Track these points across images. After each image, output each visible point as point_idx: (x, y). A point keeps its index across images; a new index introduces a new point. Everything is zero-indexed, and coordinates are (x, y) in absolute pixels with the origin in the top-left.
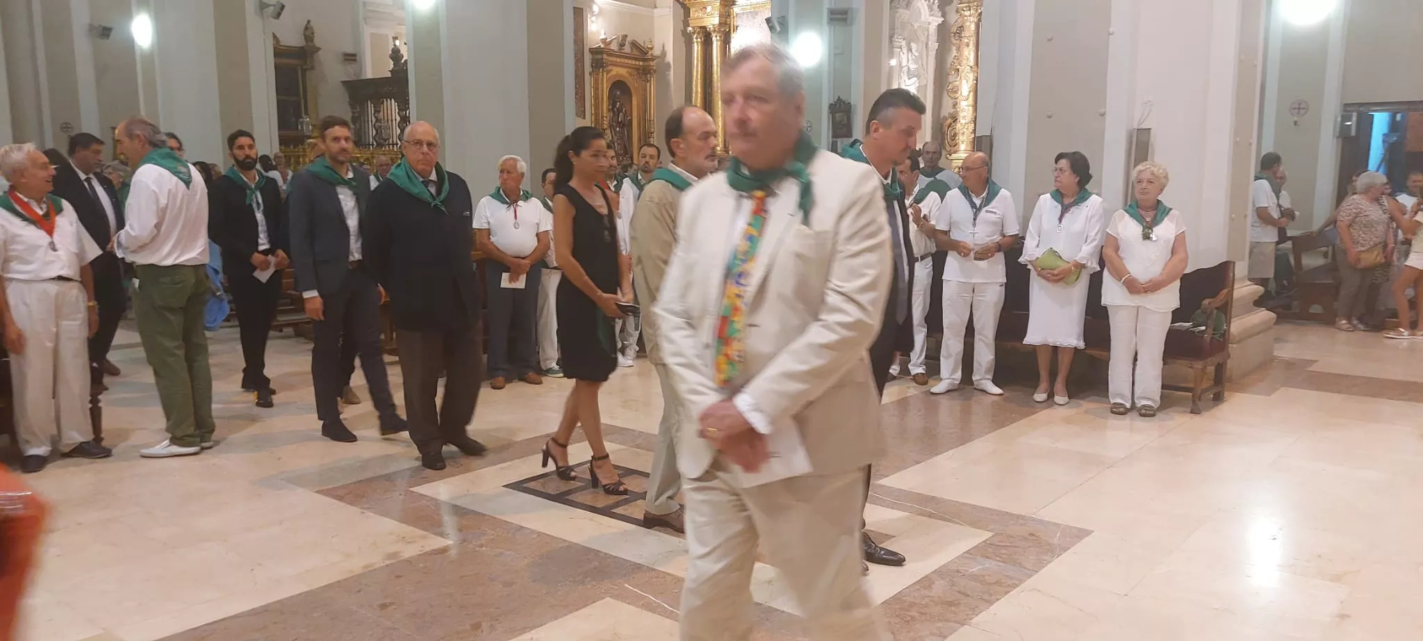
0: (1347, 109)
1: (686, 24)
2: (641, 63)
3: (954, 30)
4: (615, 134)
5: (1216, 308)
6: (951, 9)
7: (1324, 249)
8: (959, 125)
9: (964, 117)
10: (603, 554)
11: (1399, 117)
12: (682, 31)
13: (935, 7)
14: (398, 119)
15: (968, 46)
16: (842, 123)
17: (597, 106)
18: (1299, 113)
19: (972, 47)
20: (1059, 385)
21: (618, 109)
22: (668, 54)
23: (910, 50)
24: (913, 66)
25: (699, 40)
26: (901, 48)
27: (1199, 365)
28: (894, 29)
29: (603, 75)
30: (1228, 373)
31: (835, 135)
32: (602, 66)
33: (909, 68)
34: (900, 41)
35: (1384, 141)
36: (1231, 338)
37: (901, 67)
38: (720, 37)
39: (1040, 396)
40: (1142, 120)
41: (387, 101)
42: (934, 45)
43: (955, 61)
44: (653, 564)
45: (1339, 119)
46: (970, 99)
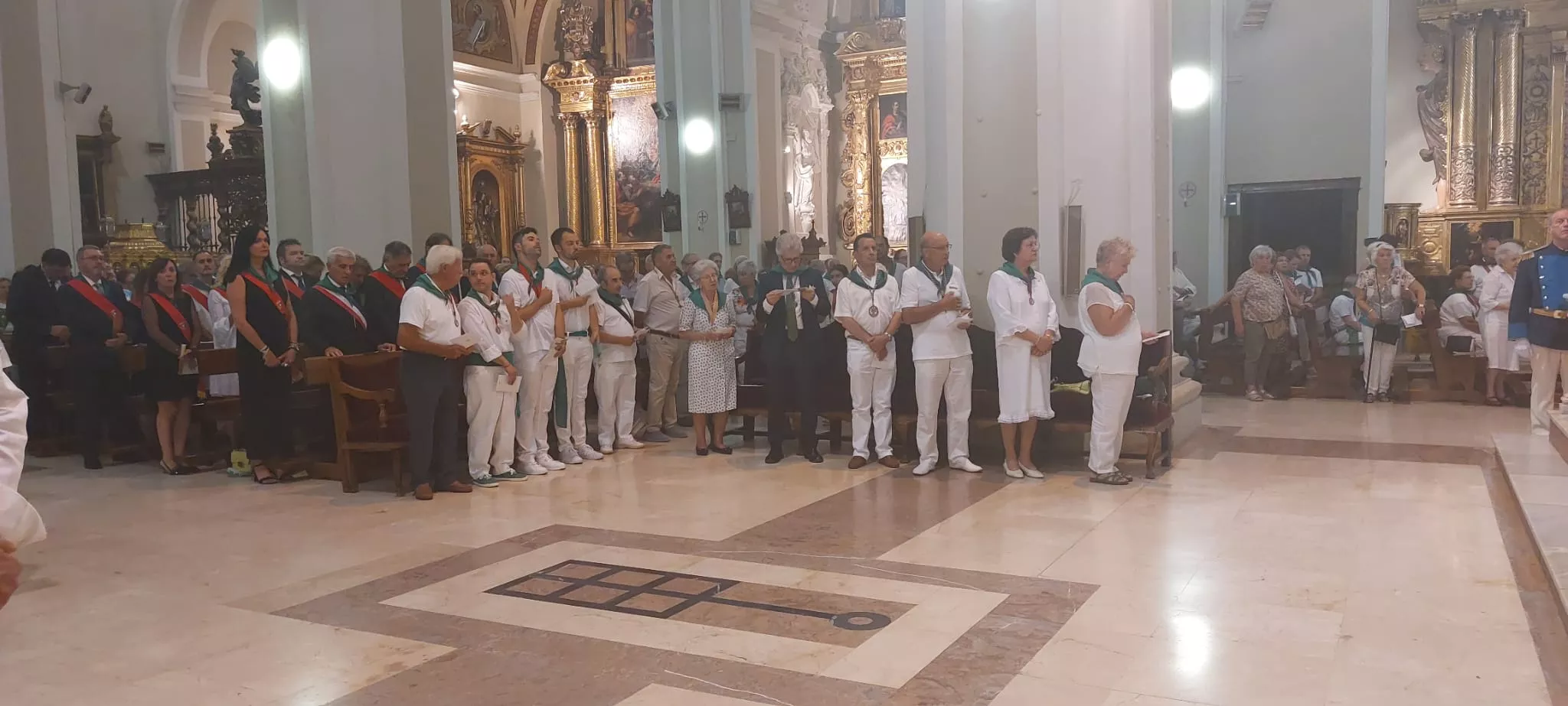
0: (1231, 189)
1: (556, 109)
2: (508, 152)
3: (844, 116)
4: (481, 229)
6: (840, 96)
7: (1221, 325)
8: (855, 214)
9: (861, 205)
12: (552, 117)
13: (825, 94)
14: (218, 217)
15: (861, 133)
16: (740, 213)
19: (864, 134)
20: (1025, 461)
21: (483, 201)
22: (537, 143)
23: (802, 137)
24: (806, 154)
25: (571, 126)
26: (794, 135)
27: (1150, 431)
28: (786, 116)
29: (466, 165)
31: (733, 226)
32: (465, 155)
33: (802, 155)
34: (793, 127)
37: (795, 155)
38: (596, 124)
41: (203, 197)
42: (826, 132)
43: (848, 148)
45: (1225, 200)
46: (866, 187)
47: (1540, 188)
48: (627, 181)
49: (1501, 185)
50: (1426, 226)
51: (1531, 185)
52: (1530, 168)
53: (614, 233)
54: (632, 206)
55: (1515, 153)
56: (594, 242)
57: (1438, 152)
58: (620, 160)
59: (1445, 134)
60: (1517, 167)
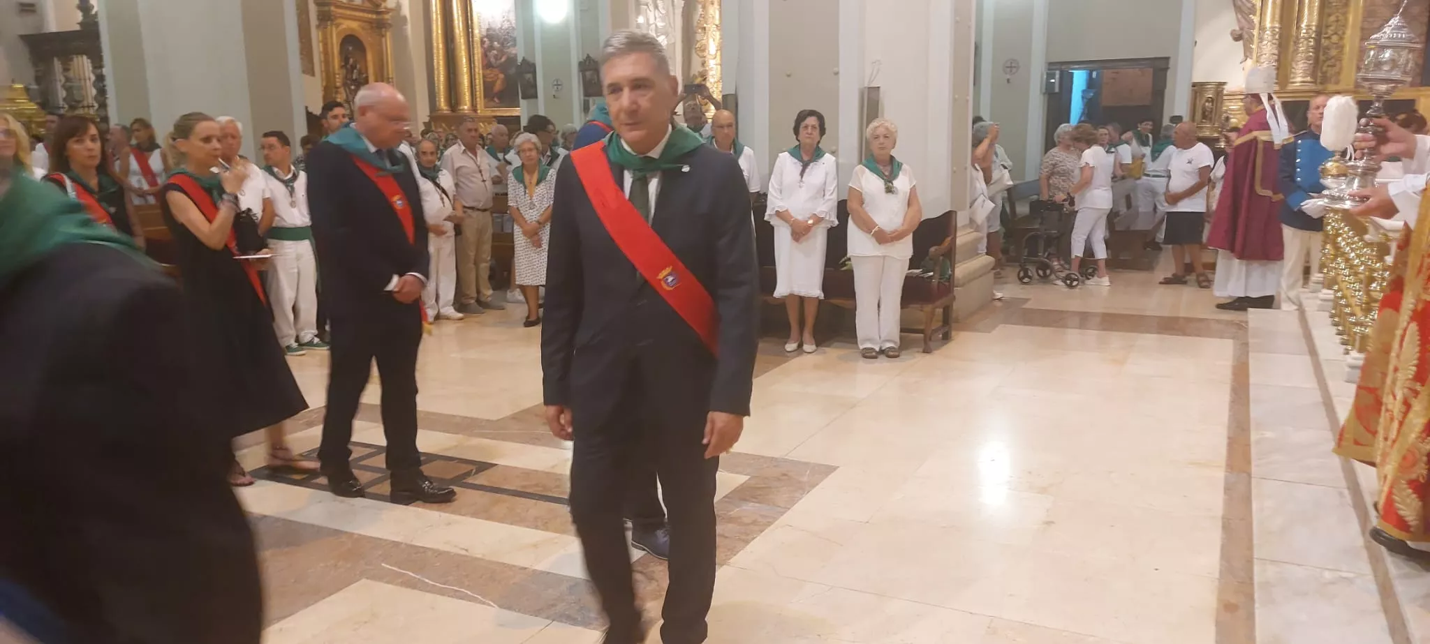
0: (1052, 66)
2: (374, 16)
5: (943, 255)
9: (713, 76)
10: (356, 536)
11: (1094, 74)
14: (92, 77)
15: (713, 4)
16: (593, 82)
17: (327, 62)
18: (1011, 71)
19: (716, 6)
20: (807, 335)
21: (351, 66)
22: (404, 7)
23: (656, 7)
24: (660, 24)
26: (647, 5)
27: (928, 308)
29: (332, 28)
30: (954, 315)
31: (587, 94)
32: (329, 19)
33: (656, 26)
35: (1083, 98)
36: (956, 282)
37: (649, 26)
39: (791, 346)
40: (873, 78)
41: (78, 58)
42: (680, 3)
43: (701, 19)
44: (412, 541)
45: (1045, 77)
46: (718, 57)
47: (1336, 69)
48: (491, 48)
49: (1301, 66)
50: (1232, 104)
51: (1328, 66)
52: (1329, 49)
53: (480, 98)
54: (496, 71)
55: (1316, 35)
56: (461, 108)
57: (1247, 33)
58: (485, 27)
59: (1254, 15)
60: (1317, 47)
